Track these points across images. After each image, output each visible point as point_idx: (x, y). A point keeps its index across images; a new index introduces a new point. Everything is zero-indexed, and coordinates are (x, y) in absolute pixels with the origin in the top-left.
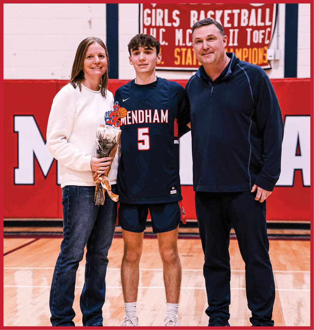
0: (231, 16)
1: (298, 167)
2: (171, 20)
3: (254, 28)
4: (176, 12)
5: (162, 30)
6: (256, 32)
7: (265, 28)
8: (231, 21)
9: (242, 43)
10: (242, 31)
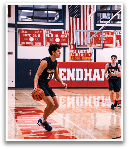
0: (85, 51)
1: (97, 77)
2: (75, 52)
3: (89, 53)
4: (76, 50)
5: (73, 53)
6: (89, 54)
7: (91, 53)
8: (85, 52)
9: (87, 56)
10: (87, 54)
